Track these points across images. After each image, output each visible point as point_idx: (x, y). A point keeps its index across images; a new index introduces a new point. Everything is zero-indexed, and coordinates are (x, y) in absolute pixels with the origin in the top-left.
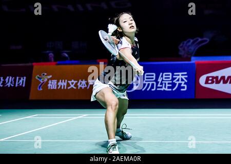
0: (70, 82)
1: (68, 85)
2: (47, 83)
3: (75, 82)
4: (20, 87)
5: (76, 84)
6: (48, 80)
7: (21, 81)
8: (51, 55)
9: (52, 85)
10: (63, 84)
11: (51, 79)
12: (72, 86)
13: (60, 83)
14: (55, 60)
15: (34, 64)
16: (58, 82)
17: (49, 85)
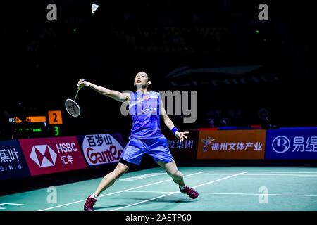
0: (230, 144)
1: (229, 147)
2: (211, 145)
3: (234, 144)
4: (188, 149)
5: (236, 146)
6: (212, 142)
7: (189, 144)
8: (212, 122)
9: (215, 147)
10: (224, 146)
11: (214, 142)
12: (232, 148)
13: (222, 146)
14: (216, 127)
15: (199, 129)
16: (220, 144)
17: (213, 147)
